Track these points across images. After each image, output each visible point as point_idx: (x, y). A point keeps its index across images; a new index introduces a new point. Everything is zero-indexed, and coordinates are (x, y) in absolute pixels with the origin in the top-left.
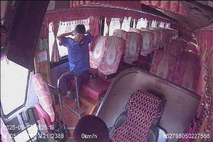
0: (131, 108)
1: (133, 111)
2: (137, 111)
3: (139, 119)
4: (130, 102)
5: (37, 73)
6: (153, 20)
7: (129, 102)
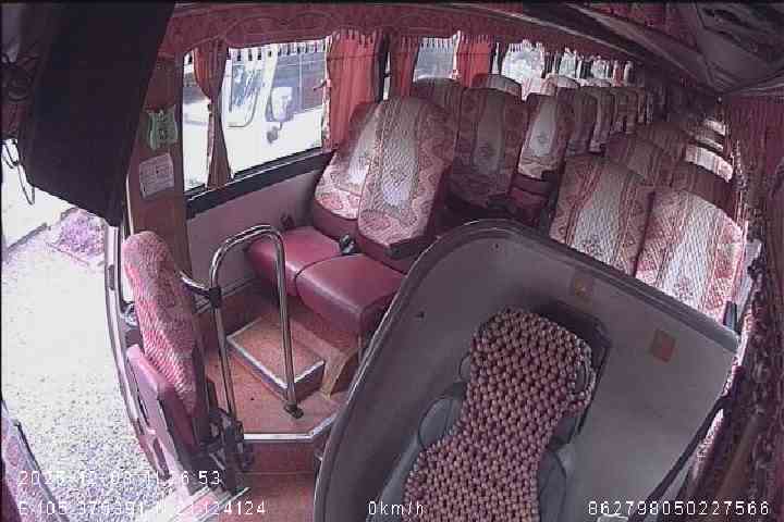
0: (478, 372)
1: (486, 384)
2: (500, 385)
3: (509, 415)
4: (475, 349)
5: (135, 232)
6: (567, 50)
7: (471, 350)
